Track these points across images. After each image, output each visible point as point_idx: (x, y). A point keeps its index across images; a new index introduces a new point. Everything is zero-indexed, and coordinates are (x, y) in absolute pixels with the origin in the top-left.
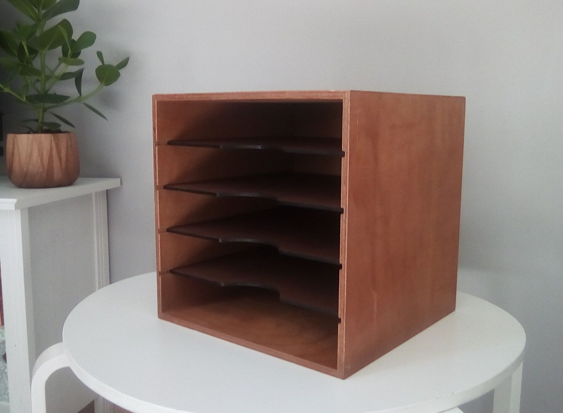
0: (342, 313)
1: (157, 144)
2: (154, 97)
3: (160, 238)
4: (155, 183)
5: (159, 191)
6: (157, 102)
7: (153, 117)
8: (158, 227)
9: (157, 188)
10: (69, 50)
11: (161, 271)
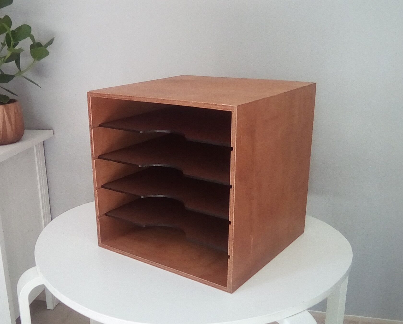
0: (230, 252)
1: (92, 127)
2: (88, 93)
3: (97, 192)
4: (92, 154)
5: (95, 161)
6: (91, 97)
7: (88, 108)
8: (96, 186)
9: (93, 158)
10: (12, 41)
11: (99, 215)
